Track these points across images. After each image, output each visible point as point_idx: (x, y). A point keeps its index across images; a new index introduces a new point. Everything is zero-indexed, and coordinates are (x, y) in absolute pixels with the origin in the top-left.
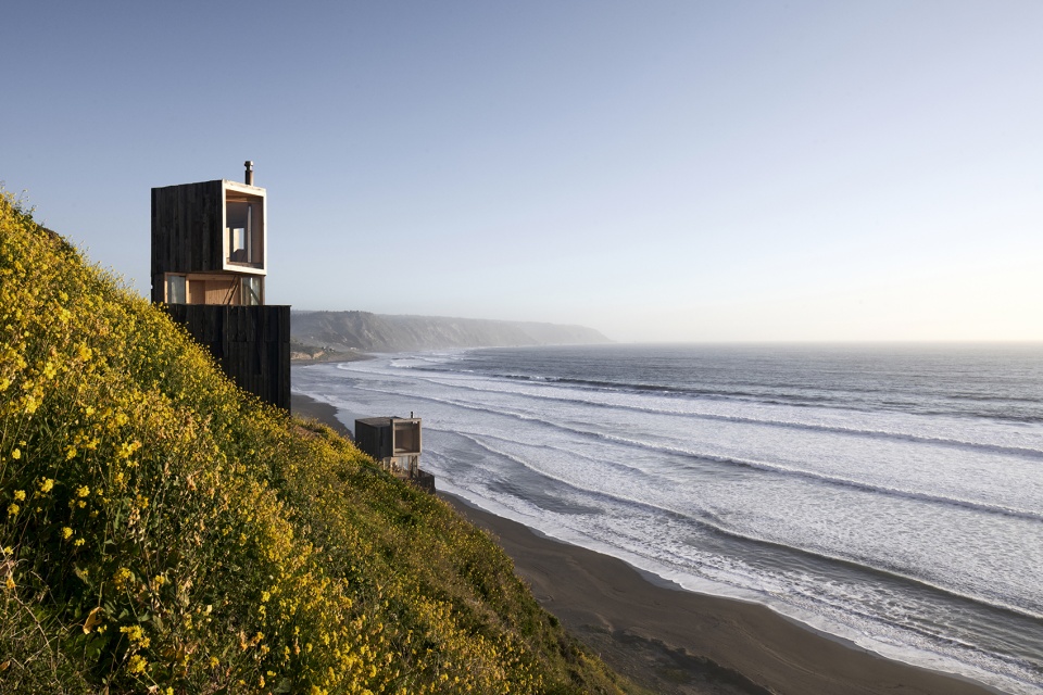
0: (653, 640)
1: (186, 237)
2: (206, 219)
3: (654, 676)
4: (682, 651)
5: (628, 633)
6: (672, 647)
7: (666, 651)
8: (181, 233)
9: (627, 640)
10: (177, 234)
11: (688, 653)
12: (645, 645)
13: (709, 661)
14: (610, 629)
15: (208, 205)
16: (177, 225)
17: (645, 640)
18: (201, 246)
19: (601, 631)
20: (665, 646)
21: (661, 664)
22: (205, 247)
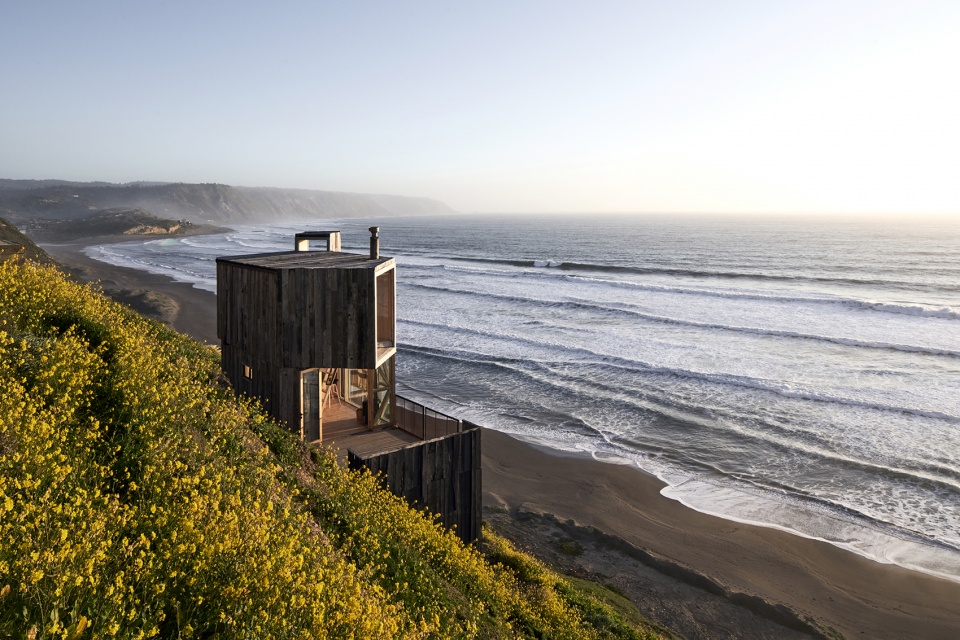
0: (545, 514)
1: (324, 327)
2: (352, 311)
3: (553, 551)
4: (571, 523)
5: (522, 510)
6: (562, 520)
7: (558, 524)
8: (317, 324)
9: (523, 518)
10: (312, 323)
11: (577, 524)
12: (540, 520)
13: (595, 530)
14: (507, 508)
15: (355, 296)
16: (313, 315)
17: (538, 516)
18: (346, 342)
19: (499, 511)
20: (556, 520)
21: (556, 539)
22: (350, 342)
